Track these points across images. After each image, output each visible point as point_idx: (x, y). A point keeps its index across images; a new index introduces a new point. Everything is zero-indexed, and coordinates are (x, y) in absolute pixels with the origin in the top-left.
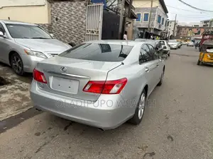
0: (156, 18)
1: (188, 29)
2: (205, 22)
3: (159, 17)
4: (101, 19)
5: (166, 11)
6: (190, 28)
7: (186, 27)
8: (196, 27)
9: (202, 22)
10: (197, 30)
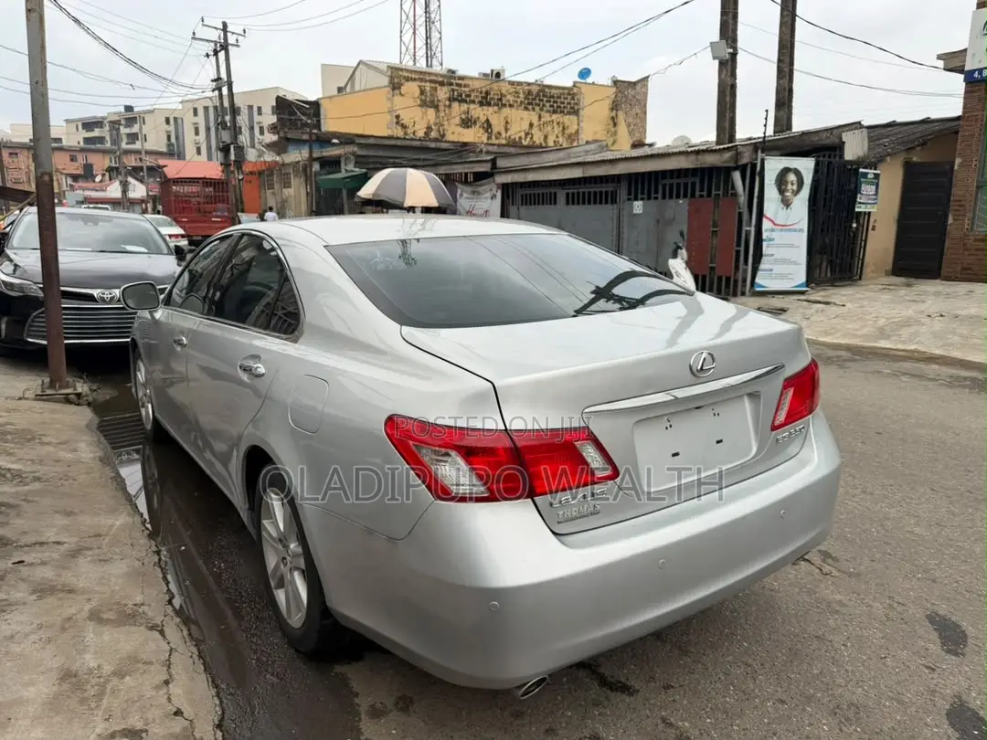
9: (74, 125)
10: (72, 160)
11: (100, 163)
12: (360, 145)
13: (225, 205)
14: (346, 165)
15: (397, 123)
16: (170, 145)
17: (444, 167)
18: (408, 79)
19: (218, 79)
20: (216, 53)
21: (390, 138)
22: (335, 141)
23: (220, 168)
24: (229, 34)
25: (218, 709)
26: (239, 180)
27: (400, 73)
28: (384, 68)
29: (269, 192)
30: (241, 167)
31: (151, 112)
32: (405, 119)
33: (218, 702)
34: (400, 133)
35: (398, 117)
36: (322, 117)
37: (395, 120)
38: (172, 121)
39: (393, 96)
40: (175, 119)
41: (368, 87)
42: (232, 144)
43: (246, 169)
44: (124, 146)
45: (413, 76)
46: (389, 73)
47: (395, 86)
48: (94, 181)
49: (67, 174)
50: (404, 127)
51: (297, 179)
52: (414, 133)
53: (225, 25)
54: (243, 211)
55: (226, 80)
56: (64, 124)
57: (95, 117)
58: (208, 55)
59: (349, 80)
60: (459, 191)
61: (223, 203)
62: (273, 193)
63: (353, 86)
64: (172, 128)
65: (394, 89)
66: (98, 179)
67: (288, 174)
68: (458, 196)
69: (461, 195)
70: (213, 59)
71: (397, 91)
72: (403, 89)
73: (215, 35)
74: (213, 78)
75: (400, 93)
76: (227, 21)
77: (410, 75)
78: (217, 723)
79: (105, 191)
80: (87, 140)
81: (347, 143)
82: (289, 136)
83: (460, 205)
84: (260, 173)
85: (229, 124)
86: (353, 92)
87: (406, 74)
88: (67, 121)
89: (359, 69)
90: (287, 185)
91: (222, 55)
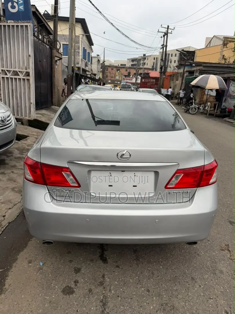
0: (81, 53)
1: (115, 69)
2: (133, 60)
3: (84, 50)
4: (31, 52)
5: (91, 43)
6: (118, 68)
7: (112, 67)
8: (123, 66)
9: (129, 61)
10: (126, 71)
11: (133, 72)
12: (204, 66)
13: (157, 86)
14: (196, 73)
15: (223, 58)
16: (153, 66)
17: (226, 74)
18: (230, 42)
19: (163, 45)
20: (164, 36)
21: (219, 64)
22: (194, 65)
23: (159, 74)
24: (169, 30)
25: (14, 219)
26: (164, 78)
27: (228, 39)
28: (222, 38)
29: (172, 82)
30: (165, 74)
31: (150, 56)
32: (226, 56)
33: (16, 217)
34: (223, 62)
35: (223, 56)
36: (195, 56)
37: (222, 57)
38: (156, 59)
39: (224, 48)
40: (157, 58)
41: (216, 45)
42: (163, 66)
43: (167, 74)
44: (141, 67)
45: (233, 40)
46: (223, 40)
47: (225, 45)
48: (130, 77)
49: (124, 75)
50: (225, 59)
51: (181, 78)
52: (229, 62)
53: (168, 26)
54: (163, 88)
55: (165, 45)
56: (127, 60)
57: (135, 58)
58: (161, 37)
59: (209, 43)
60: (231, 83)
61: (156, 85)
62: (173, 83)
63: (210, 45)
64: (155, 61)
65: (224, 46)
66: (131, 77)
67: (178, 76)
68: (230, 85)
69: (232, 85)
70: (163, 38)
71: (226, 46)
72: (228, 46)
73: (165, 30)
74: (162, 45)
75: (226, 47)
76: (169, 25)
77: (232, 40)
78: (10, 222)
79: (131, 80)
80: (132, 65)
81: (198, 66)
82: (182, 63)
83: (230, 88)
84: (171, 76)
85: (164, 60)
86: (210, 47)
87: (230, 40)
88: (128, 59)
89: (213, 39)
90: (177, 80)
91: (166, 37)
